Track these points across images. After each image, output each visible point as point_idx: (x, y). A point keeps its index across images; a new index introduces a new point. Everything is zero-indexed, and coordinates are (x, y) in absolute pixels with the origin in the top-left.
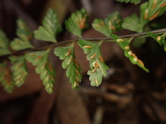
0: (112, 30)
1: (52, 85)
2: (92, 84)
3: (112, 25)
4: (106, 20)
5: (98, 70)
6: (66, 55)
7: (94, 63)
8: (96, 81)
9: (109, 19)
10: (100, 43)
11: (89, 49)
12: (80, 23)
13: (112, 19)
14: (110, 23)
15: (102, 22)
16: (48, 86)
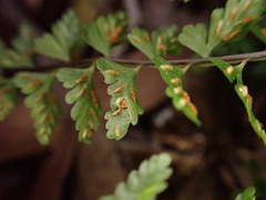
0: (161, 50)
1: (49, 131)
2: (109, 134)
3: (163, 43)
4: (154, 34)
5: (124, 113)
6: (77, 81)
7: (118, 101)
8: (117, 131)
9: (160, 34)
10: (136, 69)
11: (115, 76)
12: (110, 33)
13: (165, 35)
14: (159, 40)
15: (146, 34)
16: (42, 130)
